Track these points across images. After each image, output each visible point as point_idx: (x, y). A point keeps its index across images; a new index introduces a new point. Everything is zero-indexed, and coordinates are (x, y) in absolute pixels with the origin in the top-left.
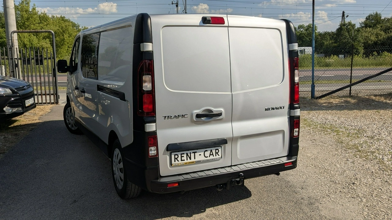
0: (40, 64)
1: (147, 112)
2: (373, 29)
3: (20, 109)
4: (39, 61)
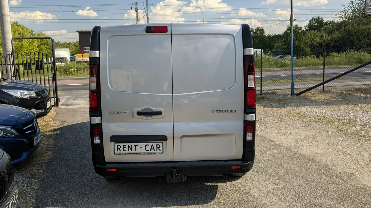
0: (41, 69)
2: (317, 32)
3: (43, 110)
4: (40, 66)
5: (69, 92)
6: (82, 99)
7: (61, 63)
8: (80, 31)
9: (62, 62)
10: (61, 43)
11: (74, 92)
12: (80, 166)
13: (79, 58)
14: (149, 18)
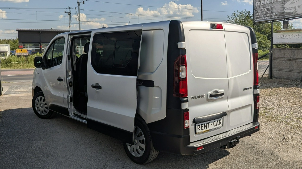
1: (182, 94)
5: (11, 82)
6: (23, 89)
7: (2, 56)
8: (19, 29)
9: (4, 55)
10: (1, 40)
11: (16, 82)
12: (28, 154)
13: (18, 52)
14: (80, 20)
